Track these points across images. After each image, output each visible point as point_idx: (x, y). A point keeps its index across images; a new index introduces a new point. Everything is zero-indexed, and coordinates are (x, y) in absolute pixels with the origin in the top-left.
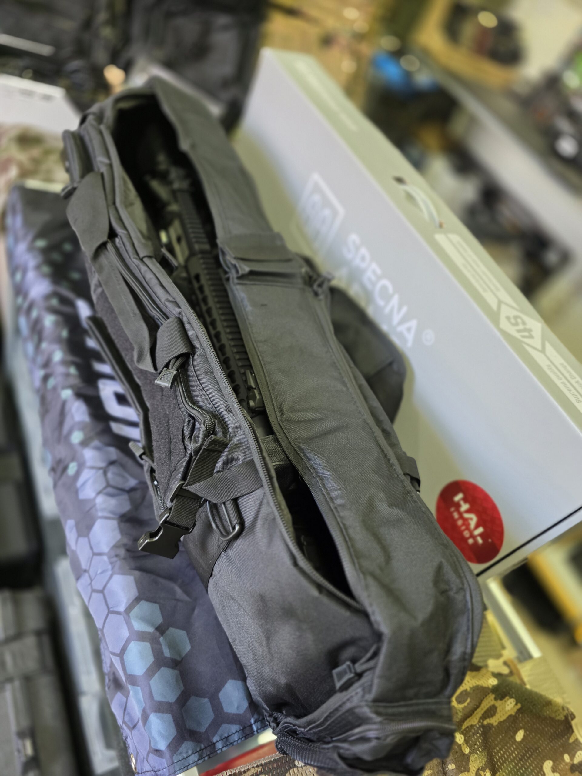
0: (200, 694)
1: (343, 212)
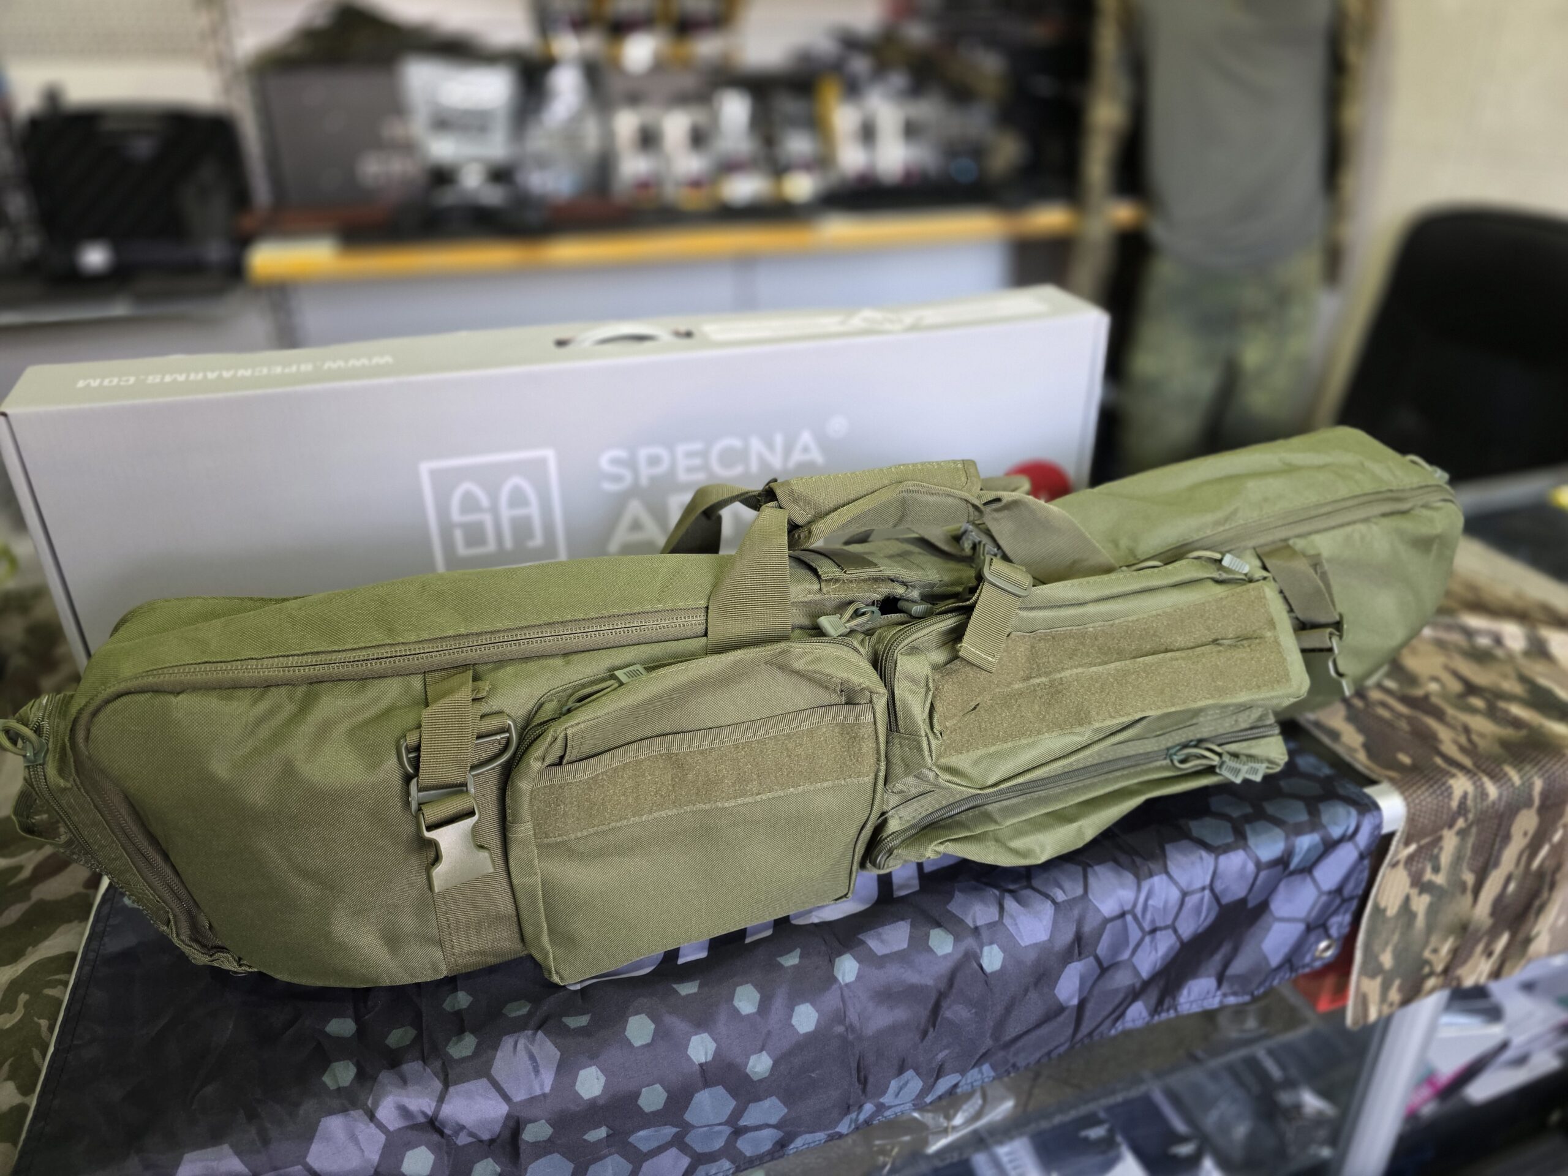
1: (549, 454)
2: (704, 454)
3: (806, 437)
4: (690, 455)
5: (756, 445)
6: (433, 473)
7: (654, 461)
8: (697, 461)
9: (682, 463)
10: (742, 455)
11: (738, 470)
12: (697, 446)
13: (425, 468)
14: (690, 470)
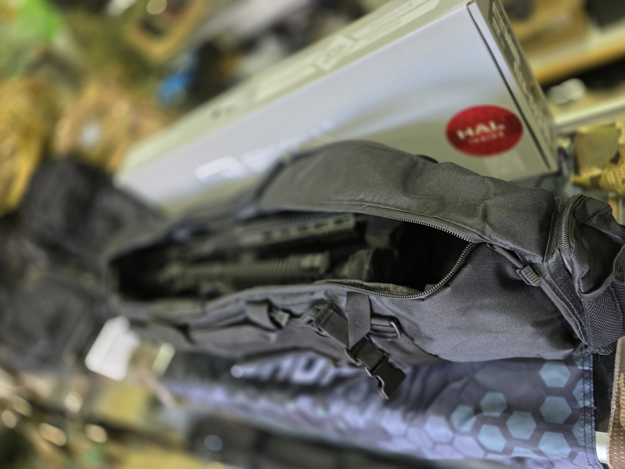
0: (541, 401)
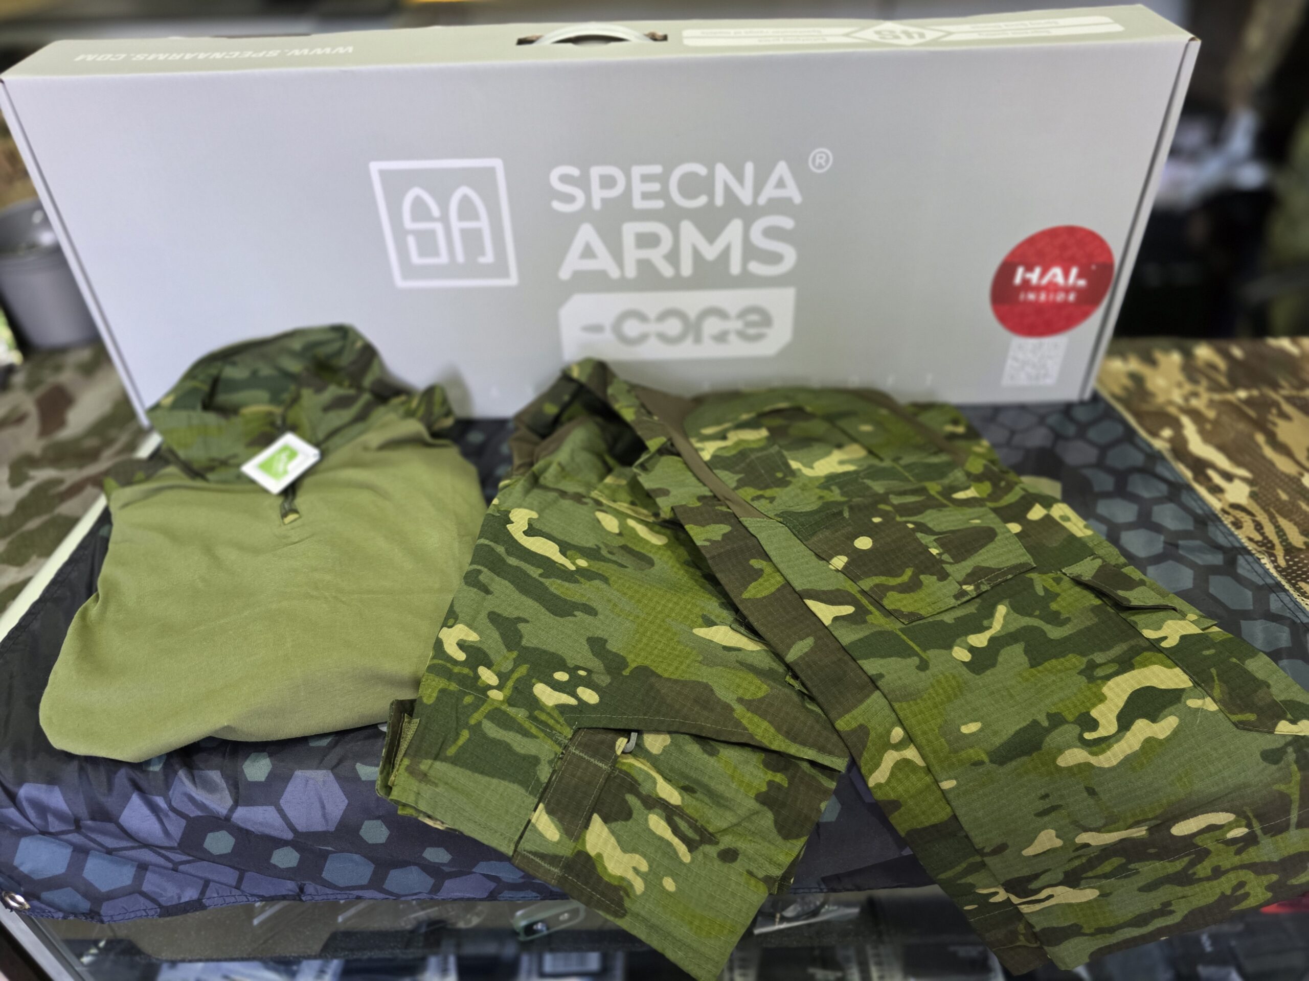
1: (497, 163)
2: (663, 179)
3: (782, 169)
4: (646, 178)
5: (722, 173)
6: (382, 173)
7: (608, 182)
8: (656, 187)
9: (638, 188)
10: (706, 185)
11: (702, 200)
12: (657, 169)
13: (375, 167)
14: (646, 196)
